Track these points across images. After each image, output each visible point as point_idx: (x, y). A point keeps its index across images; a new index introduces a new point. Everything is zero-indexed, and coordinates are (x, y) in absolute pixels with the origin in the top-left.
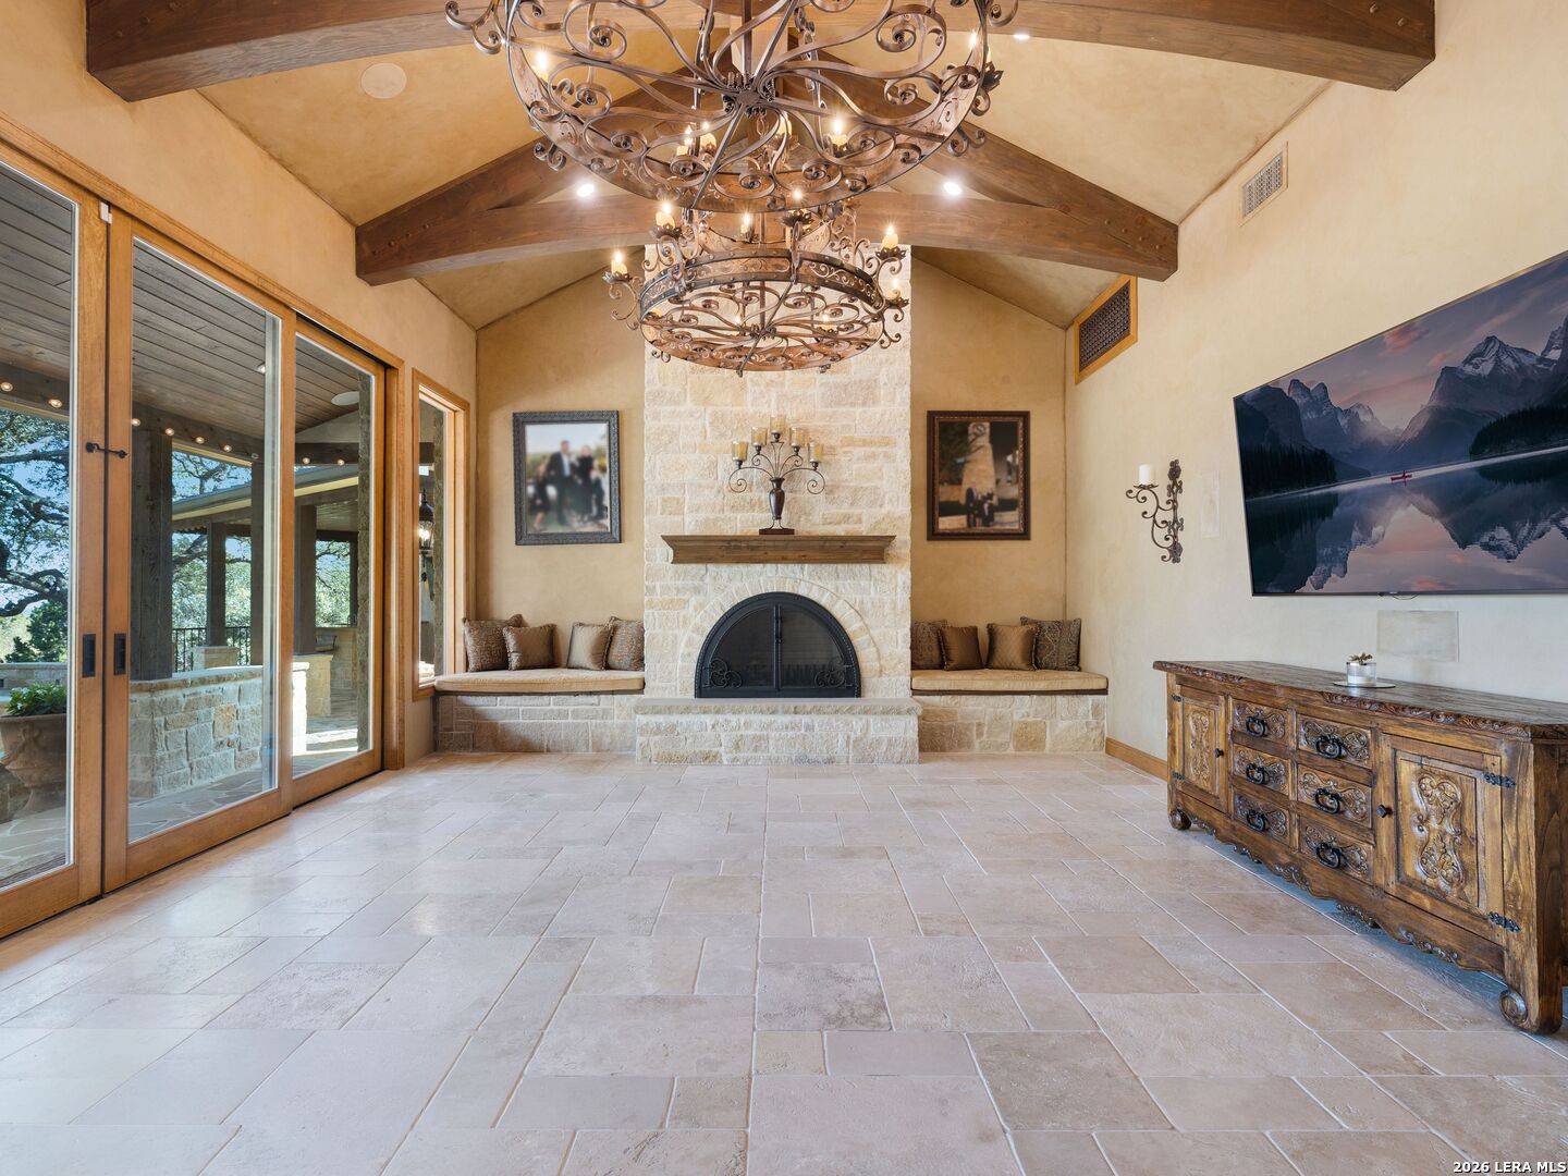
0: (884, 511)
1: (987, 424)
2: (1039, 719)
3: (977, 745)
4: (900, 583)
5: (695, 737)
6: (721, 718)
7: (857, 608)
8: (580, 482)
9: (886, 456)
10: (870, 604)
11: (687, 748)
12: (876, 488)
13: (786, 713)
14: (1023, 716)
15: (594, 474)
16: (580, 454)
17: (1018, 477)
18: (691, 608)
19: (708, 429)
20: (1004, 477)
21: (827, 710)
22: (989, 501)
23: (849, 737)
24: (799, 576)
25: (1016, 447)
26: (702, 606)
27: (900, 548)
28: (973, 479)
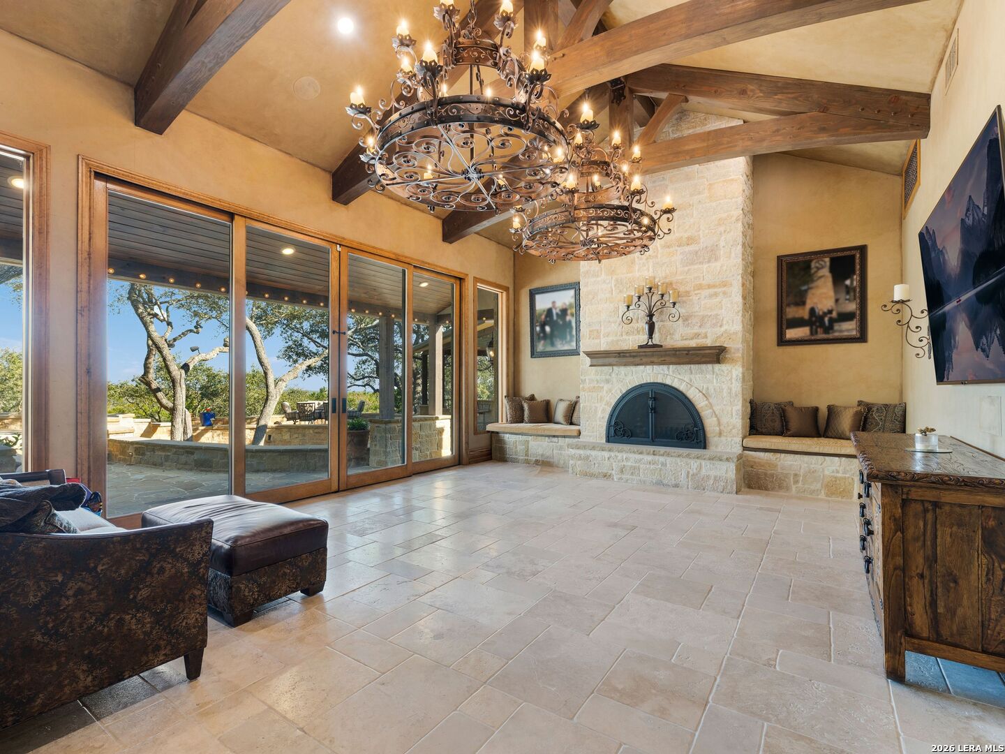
0: (723, 329)
1: (827, 260)
2: (847, 476)
3: (794, 489)
4: (734, 376)
5: (599, 464)
6: (613, 454)
7: (704, 392)
8: (561, 323)
9: (724, 293)
10: (713, 390)
11: (595, 470)
12: (717, 315)
13: (648, 454)
14: (833, 472)
15: (568, 318)
16: (561, 308)
17: (855, 296)
18: (605, 392)
19: (614, 289)
20: (843, 296)
21: (673, 454)
22: (829, 316)
23: (688, 472)
24: (666, 372)
25: (854, 273)
26: (610, 390)
27: (734, 353)
28: (815, 300)
